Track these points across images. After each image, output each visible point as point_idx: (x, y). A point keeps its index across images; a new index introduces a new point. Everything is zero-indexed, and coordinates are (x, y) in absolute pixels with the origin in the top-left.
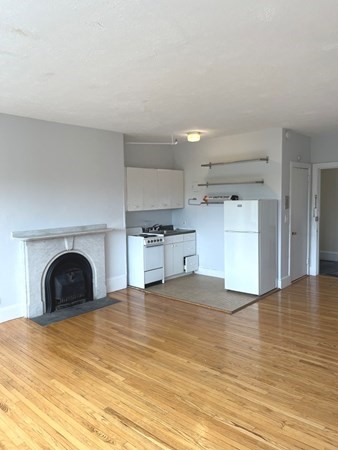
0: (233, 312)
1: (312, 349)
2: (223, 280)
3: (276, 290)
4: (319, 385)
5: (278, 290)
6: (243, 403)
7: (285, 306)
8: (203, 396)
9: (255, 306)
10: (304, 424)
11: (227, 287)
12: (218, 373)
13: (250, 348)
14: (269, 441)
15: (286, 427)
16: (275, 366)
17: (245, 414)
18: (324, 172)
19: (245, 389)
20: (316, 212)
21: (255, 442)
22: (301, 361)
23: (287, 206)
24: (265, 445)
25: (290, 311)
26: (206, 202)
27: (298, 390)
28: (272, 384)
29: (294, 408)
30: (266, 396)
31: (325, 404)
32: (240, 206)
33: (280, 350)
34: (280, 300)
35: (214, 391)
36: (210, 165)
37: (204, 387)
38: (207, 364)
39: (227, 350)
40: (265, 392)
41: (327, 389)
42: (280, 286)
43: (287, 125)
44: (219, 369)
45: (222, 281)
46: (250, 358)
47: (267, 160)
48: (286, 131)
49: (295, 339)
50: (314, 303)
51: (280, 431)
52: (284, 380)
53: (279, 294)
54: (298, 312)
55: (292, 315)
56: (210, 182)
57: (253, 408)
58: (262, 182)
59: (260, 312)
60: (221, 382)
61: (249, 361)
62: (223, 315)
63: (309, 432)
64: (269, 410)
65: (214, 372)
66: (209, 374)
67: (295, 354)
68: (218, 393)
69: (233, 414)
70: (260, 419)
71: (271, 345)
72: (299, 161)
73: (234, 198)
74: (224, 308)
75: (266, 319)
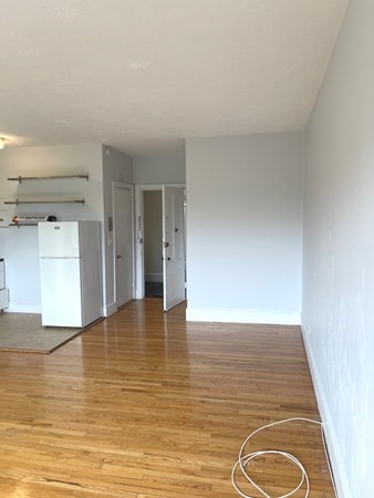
0: (51, 351)
1: (134, 375)
2: (40, 315)
3: (101, 319)
4: (140, 411)
5: (103, 319)
6: (57, 454)
7: (111, 334)
8: (8, 458)
9: (79, 340)
10: (123, 456)
11: (45, 324)
12: (28, 427)
13: (70, 388)
14: (86, 486)
15: (105, 466)
16: (96, 402)
17: (60, 465)
18: (146, 193)
19: (61, 436)
20: (140, 235)
21: (70, 492)
22: (123, 390)
23: (111, 229)
24: (81, 492)
25: (116, 339)
26: (17, 224)
27: (119, 421)
28: (92, 422)
29: (114, 442)
30: (84, 438)
31: (145, 429)
32: (58, 228)
33: (101, 383)
34: (106, 329)
35: (23, 449)
36: (20, 179)
37: (10, 448)
38: (14, 420)
39: (41, 397)
40: (83, 434)
41: (147, 413)
42: (105, 315)
43: (107, 141)
44: (30, 421)
45: (38, 317)
46: (68, 400)
47: (87, 177)
48: (106, 147)
49: (118, 368)
50: (141, 328)
51: (98, 472)
52: (104, 414)
53: (105, 323)
54: (123, 339)
55: (119, 343)
56: (20, 200)
57: (68, 455)
58: (83, 202)
59: (83, 346)
60: (31, 436)
61: (67, 403)
62: (39, 356)
63: (128, 463)
64: (87, 453)
65: (24, 427)
66: (16, 431)
67: (117, 384)
68: (27, 450)
69: (46, 469)
70: (76, 465)
71: (92, 380)
72: (120, 181)
73: (52, 219)
74: (39, 349)
75: (90, 353)
